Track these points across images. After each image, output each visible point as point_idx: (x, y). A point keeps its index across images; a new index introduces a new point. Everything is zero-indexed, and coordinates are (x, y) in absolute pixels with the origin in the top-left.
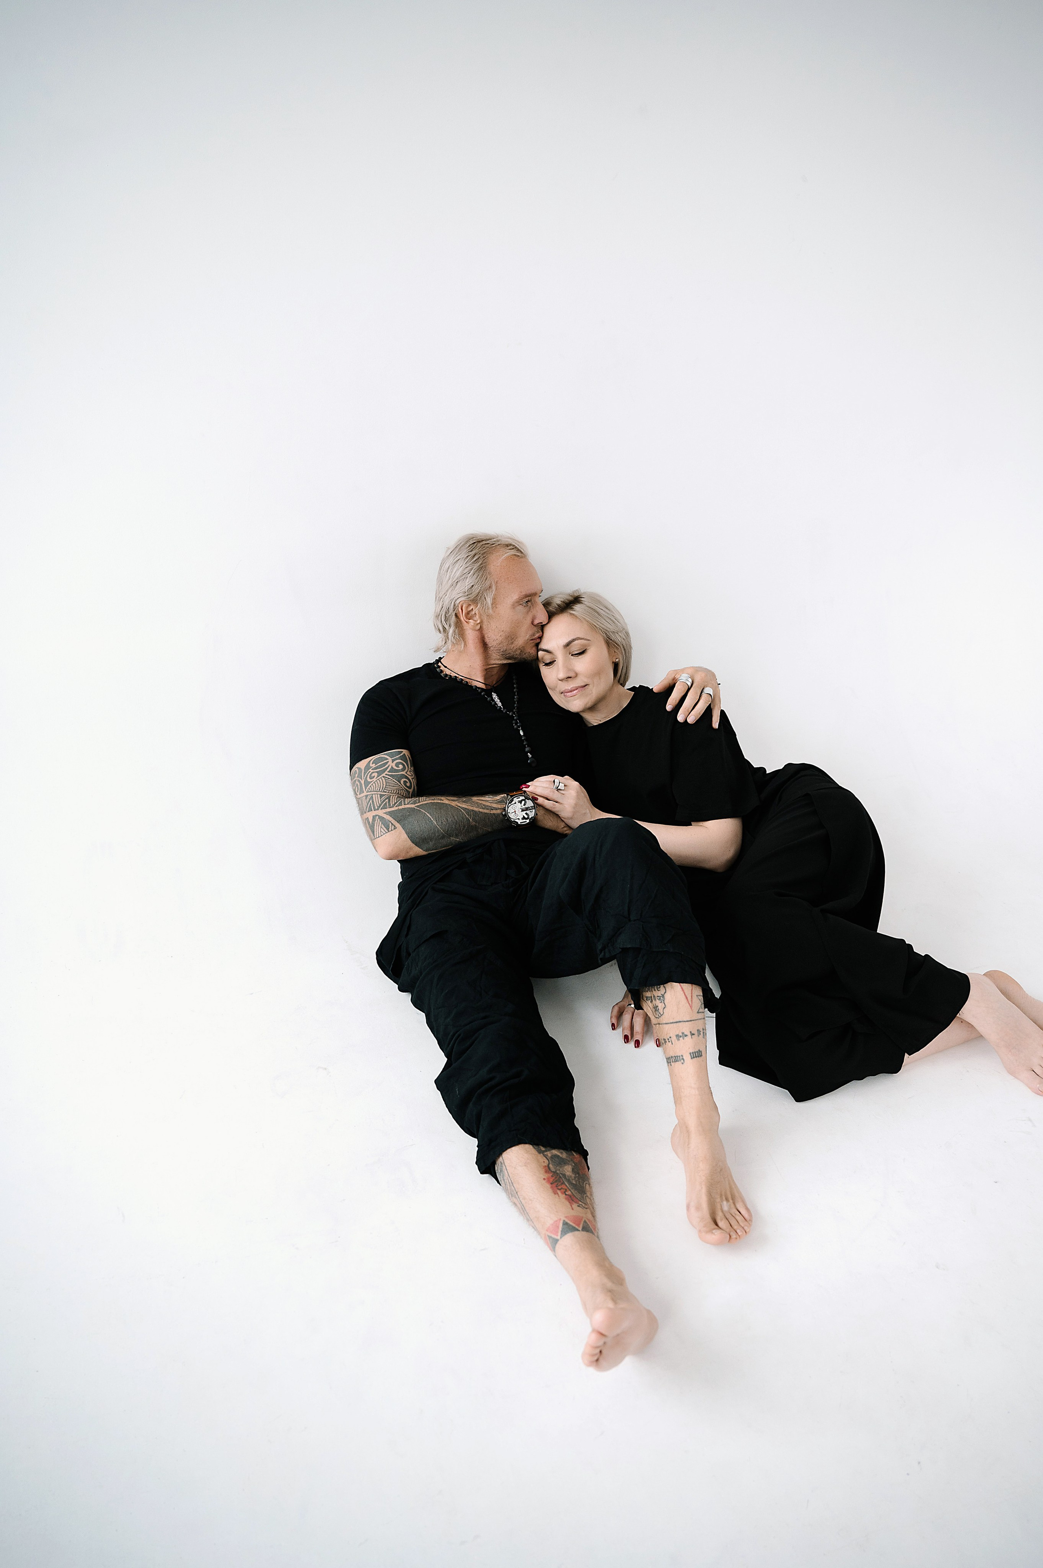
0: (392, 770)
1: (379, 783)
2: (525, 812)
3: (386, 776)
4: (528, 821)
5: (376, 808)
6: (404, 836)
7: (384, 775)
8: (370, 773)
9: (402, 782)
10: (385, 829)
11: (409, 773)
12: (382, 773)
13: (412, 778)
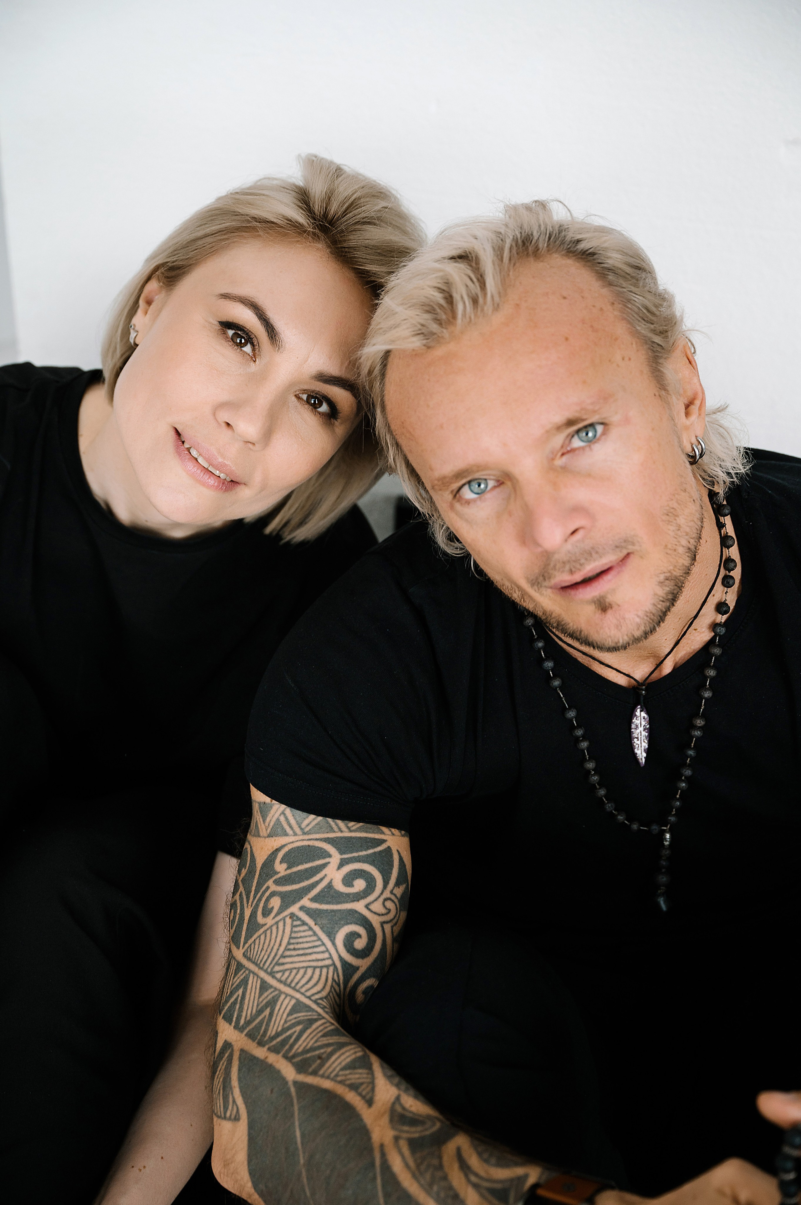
3: (301, 915)
9: (340, 936)
11: (377, 907)
12: (294, 902)
13: (382, 924)
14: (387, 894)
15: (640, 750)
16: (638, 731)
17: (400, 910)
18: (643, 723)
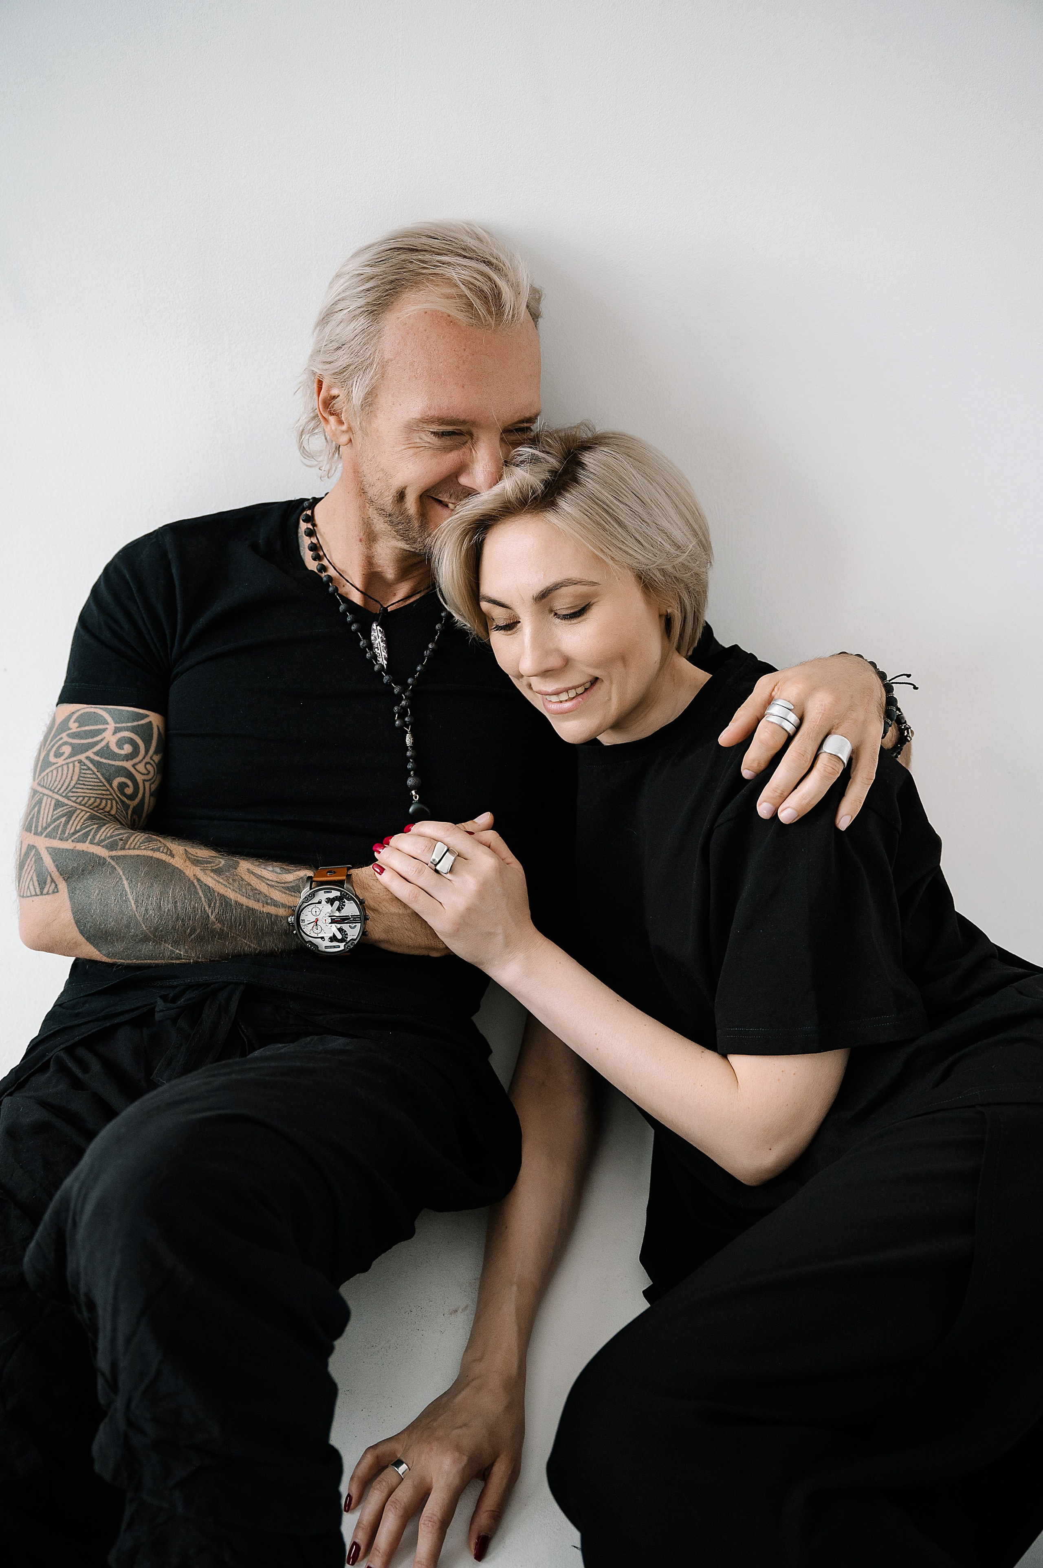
0: (106, 752)
1: (65, 772)
2: (339, 926)
3: (87, 762)
4: (342, 946)
5: (40, 829)
6: (67, 916)
7: (82, 757)
8: (60, 742)
9: (115, 783)
10: (36, 883)
11: (141, 767)
12: (82, 752)
13: (144, 781)
14: (147, 759)
15: (381, 658)
16: (377, 642)
17: (157, 773)
18: (380, 635)
